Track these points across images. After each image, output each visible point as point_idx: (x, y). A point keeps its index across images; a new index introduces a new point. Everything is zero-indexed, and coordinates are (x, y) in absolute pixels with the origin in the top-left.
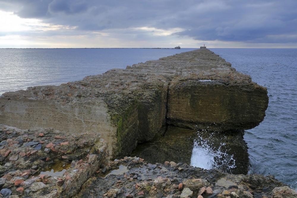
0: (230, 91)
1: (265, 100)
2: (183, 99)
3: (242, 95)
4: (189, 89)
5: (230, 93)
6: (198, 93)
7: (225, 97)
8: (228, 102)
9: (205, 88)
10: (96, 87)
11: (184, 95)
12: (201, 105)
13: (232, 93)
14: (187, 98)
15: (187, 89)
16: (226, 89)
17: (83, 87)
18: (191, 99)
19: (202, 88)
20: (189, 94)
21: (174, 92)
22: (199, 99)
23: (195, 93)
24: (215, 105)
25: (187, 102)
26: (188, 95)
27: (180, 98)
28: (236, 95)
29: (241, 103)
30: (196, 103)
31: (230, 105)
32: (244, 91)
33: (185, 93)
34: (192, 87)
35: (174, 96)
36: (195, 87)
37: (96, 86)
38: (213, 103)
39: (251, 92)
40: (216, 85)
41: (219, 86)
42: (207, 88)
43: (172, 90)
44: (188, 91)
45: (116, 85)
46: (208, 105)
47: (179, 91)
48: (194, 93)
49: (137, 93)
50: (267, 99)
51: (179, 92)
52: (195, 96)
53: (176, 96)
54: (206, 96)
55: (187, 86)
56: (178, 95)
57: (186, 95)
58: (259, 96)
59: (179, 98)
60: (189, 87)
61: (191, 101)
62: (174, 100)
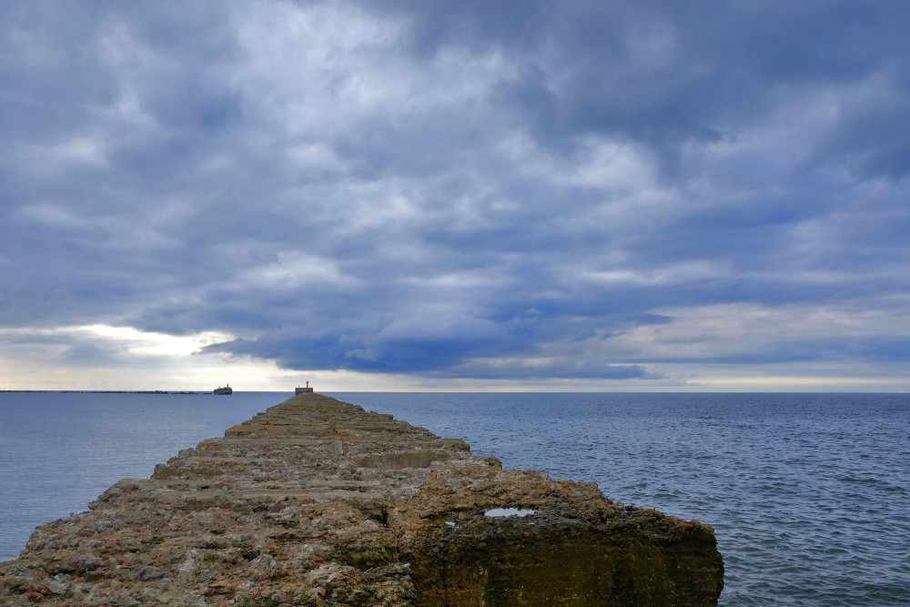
0: (615, 544)
1: (716, 566)
2: (460, 587)
3: (650, 557)
4: (482, 550)
5: (615, 551)
6: (512, 560)
7: (600, 566)
8: (610, 584)
9: (533, 540)
10: (145, 577)
11: (464, 572)
12: (525, 603)
13: (620, 552)
14: (476, 581)
15: (474, 548)
16: (600, 539)
17: (87, 586)
18: (490, 583)
19: (524, 543)
20: (481, 567)
21: (429, 566)
22: (517, 582)
23: (502, 561)
24: (572, 600)
25: (477, 600)
26: (479, 571)
27: (451, 586)
28: (634, 557)
29: (651, 584)
30: (507, 599)
31: (618, 594)
32: (655, 542)
33: (468, 563)
34: (489, 540)
35: (428, 580)
36: (501, 540)
37: (142, 574)
38: (563, 593)
39: (674, 543)
40: (568, 529)
41: (578, 529)
42: (540, 540)
43: (420, 560)
44: (477, 559)
45: (225, 561)
46: (550, 601)
47: (446, 558)
48: (499, 560)
49: (349, 592)
50: (718, 561)
51: (445, 563)
52: (501, 572)
53: (434, 580)
54: (539, 568)
55: (470, 538)
56: (443, 574)
57: (472, 570)
58: (697, 554)
59: (445, 586)
60: (479, 541)
61: (491, 593)
62: (427, 596)
